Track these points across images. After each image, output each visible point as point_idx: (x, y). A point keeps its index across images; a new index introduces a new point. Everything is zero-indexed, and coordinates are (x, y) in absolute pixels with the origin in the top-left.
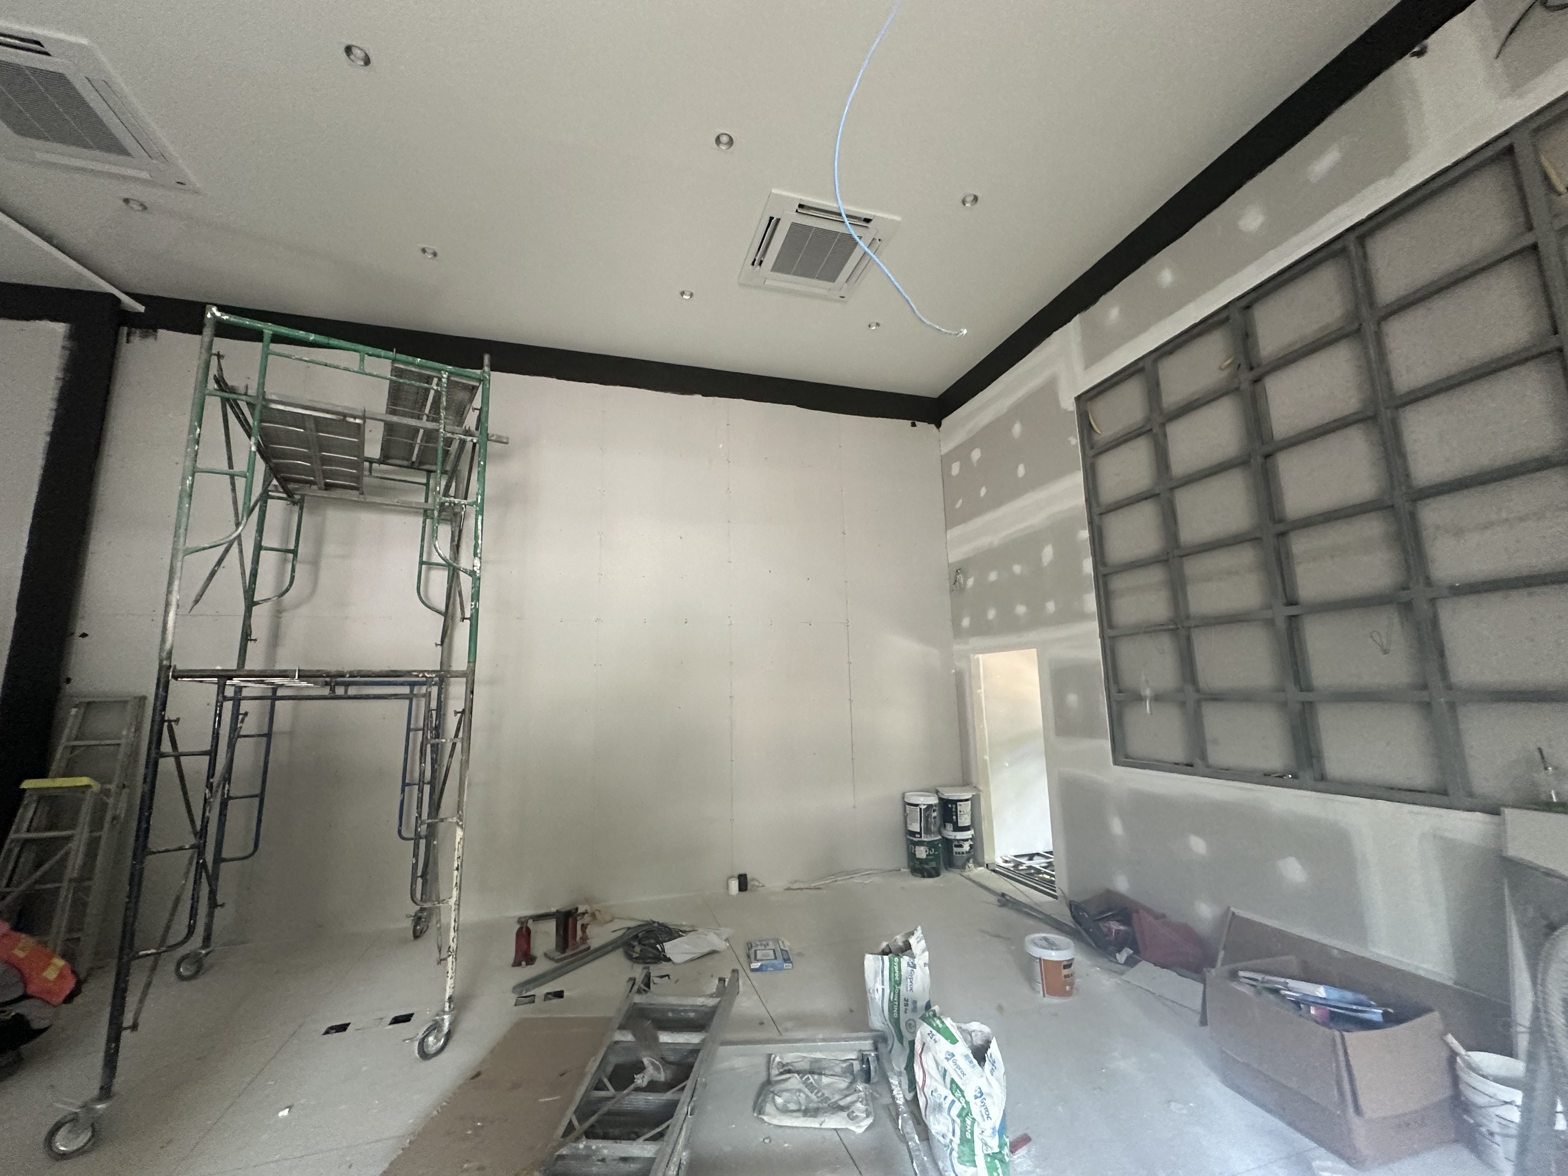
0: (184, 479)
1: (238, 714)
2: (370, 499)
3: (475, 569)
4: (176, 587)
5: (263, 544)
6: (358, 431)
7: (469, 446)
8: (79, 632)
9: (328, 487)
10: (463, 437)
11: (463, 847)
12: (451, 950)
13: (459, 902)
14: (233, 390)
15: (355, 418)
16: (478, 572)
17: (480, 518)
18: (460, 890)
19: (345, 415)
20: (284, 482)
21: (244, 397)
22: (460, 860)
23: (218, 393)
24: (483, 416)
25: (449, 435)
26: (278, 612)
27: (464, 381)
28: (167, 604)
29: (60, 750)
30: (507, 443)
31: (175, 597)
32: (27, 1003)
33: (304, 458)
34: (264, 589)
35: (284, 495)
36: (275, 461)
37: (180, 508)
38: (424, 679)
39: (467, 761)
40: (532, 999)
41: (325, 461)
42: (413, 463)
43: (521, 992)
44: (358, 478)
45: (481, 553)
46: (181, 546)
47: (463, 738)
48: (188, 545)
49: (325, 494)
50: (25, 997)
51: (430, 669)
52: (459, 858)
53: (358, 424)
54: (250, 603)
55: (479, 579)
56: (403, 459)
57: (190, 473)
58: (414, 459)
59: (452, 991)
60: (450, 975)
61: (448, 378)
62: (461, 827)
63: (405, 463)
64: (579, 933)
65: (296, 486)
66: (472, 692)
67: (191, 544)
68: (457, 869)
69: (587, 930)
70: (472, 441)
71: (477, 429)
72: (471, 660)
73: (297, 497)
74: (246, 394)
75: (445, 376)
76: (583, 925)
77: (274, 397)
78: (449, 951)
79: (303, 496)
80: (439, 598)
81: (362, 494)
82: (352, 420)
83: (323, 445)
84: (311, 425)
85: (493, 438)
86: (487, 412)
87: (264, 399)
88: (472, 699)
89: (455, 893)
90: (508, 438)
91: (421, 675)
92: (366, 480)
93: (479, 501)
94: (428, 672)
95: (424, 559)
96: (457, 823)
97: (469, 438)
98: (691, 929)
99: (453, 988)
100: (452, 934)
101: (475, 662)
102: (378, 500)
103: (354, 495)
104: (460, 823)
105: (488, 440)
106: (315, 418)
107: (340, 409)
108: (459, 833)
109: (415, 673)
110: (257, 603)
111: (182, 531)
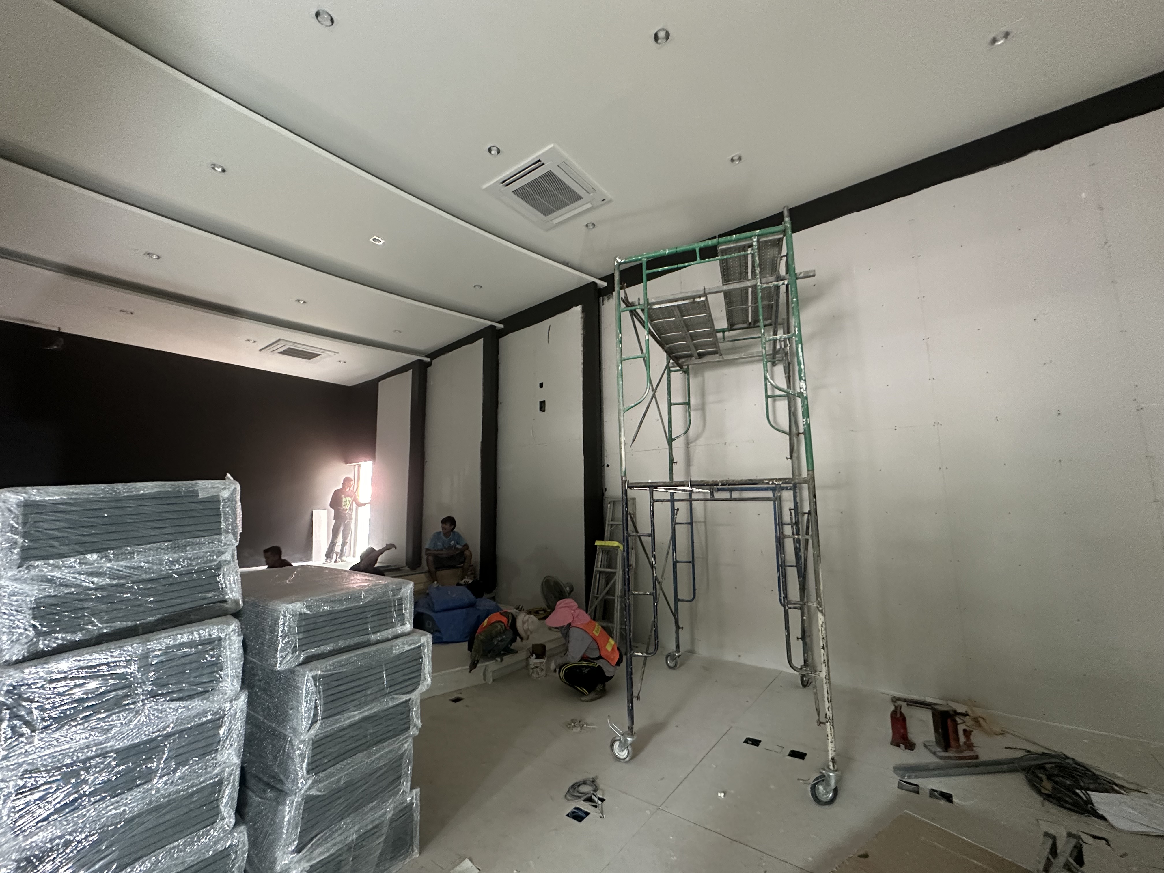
0: (618, 366)
1: (674, 510)
2: (726, 357)
3: (802, 390)
4: (622, 434)
5: (672, 402)
6: (705, 307)
7: (783, 289)
8: (606, 465)
9: (701, 356)
10: (776, 283)
11: (825, 629)
12: (828, 717)
13: (829, 677)
14: (632, 305)
15: (700, 297)
16: (805, 392)
17: (800, 346)
18: (828, 667)
19: (694, 297)
20: (676, 359)
21: (638, 307)
22: (825, 641)
23: (626, 309)
24: (789, 259)
25: (765, 286)
26: (688, 443)
27: (771, 238)
28: (620, 443)
29: (607, 525)
30: (814, 276)
31: (623, 439)
32: (601, 660)
33: (682, 339)
34: (678, 429)
35: (678, 368)
36: (667, 346)
37: (618, 384)
38: (774, 486)
39: (819, 556)
40: (916, 790)
41: (693, 337)
42: (750, 323)
43: (903, 777)
44: (715, 344)
45: (805, 376)
46: (621, 408)
47: (812, 535)
48: (625, 407)
49: (700, 361)
50: (600, 657)
51: (778, 477)
52: (823, 638)
53: (703, 301)
54: (670, 440)
55: (806, 398)
56: (743, 322)
57: (619, 362)
58: (750, 320)
59: (834, 753)
60: (830, 737)
61: (758, 241)
62: (821, 612)
63: (745, 325)
64: (962, 739)
65: (683, 360)
66: (815, 496)
67: (626, 406)
68: (823, 648)
69: (972, 737)
70: (783, 284)
71: (787, 273)
72: (810, 469)
73: (685, 367)
74: (639, 304)
75: (755, 240)
76: (965, 731)
77: (653, 301)
78: (826, 717)
79: (688, 366)
80: (784, 422)
81: (721, 355)
82: (698, 300)
83: (688, 326)
84: (677, 312)
85: (802, 275)
86: (793, 254)
87: (648, 304)
88: (816, 502)
89: (824, 669)
90: (814, 271)
91: (771, 483)
92: (723, 346)
93: (797, 332)
94: (776, 480)
95: (769, 393)
96: (818, 608)
97: (781, 283)
98: (1135, 787)
99: (835, 751)
100: (827, 704)
101: (813, 470)
102: (732, 357)
103: (716, 358)
104: (820, 609)
105: (797, 279)
106: (678, 306)
107: (689, 294)
108: (821, 618)
109: (767, 481)
110: (674, 439)
111: (621, 398)
